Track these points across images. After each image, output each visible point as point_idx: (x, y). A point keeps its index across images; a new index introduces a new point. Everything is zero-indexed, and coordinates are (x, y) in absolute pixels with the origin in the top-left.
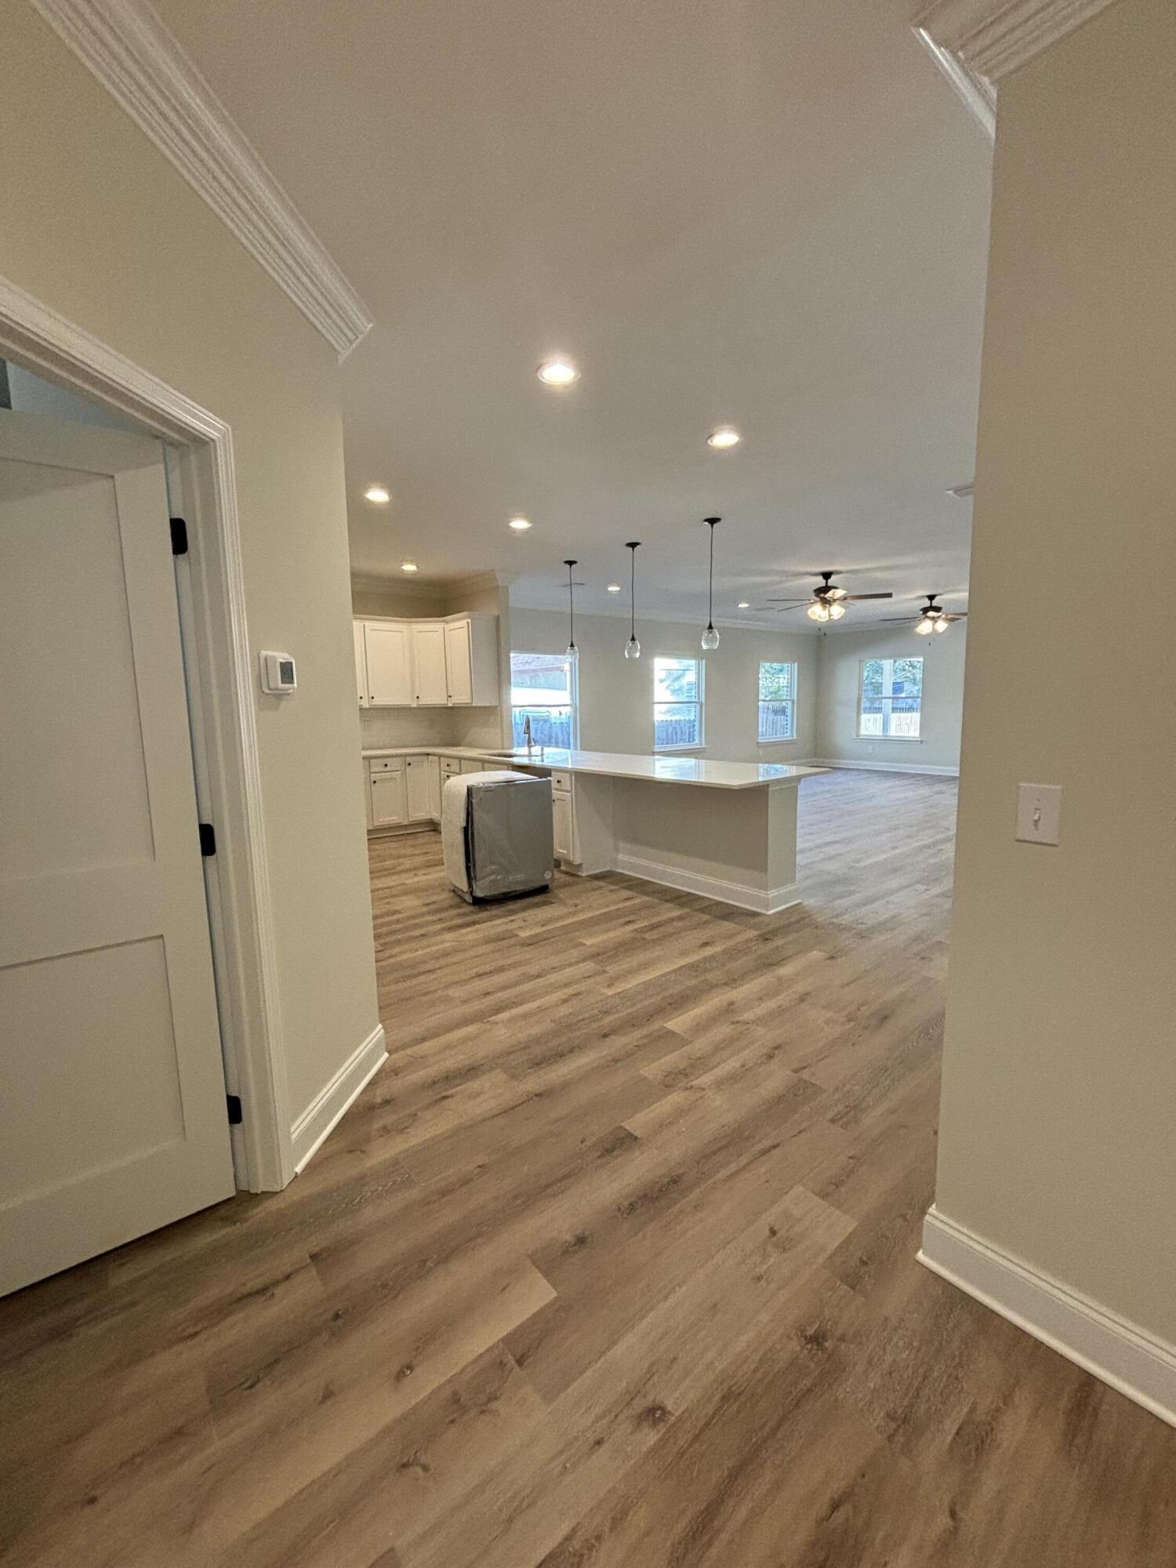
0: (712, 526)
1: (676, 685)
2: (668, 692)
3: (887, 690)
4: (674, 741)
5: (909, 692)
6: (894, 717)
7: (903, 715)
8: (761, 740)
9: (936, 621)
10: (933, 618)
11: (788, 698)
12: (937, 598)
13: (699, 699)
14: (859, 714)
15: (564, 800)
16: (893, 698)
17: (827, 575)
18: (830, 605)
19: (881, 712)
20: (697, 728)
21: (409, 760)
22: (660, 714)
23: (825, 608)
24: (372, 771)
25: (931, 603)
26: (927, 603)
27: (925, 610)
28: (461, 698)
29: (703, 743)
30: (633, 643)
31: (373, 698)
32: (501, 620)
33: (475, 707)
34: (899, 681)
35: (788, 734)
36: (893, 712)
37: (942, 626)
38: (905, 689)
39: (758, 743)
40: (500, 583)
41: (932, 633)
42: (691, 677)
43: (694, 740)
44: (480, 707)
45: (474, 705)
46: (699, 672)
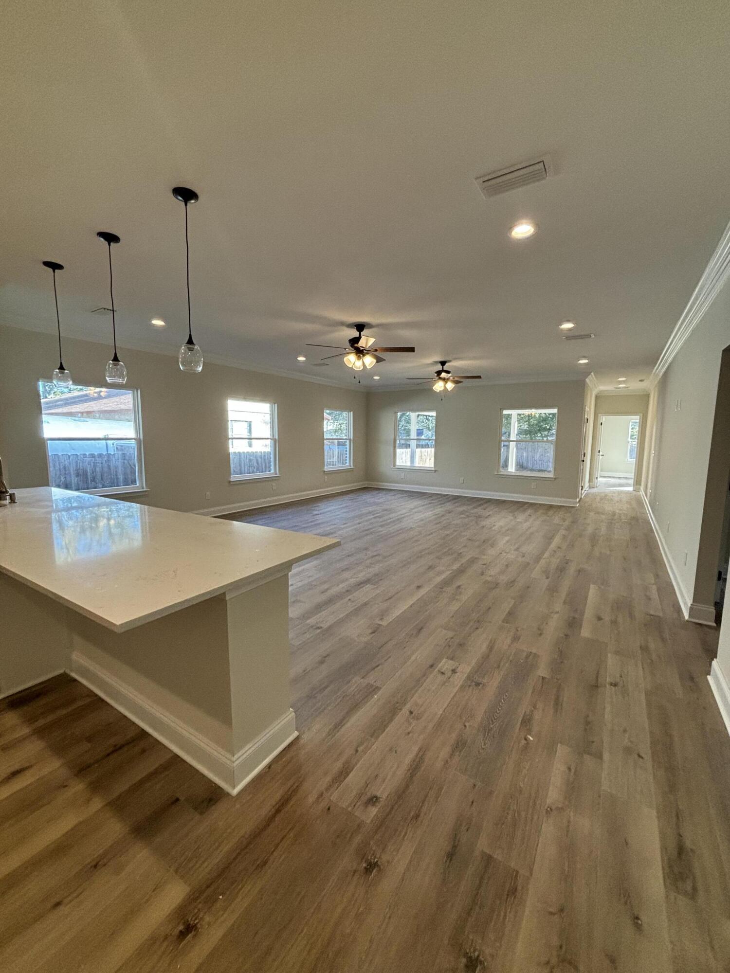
0: (186, 205)
3: (413, 435)
4: (251, 471)
5: (426, 435)
6: (418, 450)
7: (423, 450)
8: (326, 469)
9: (446, 382)
10: (444, 379)
11: (346, 437)
12: (447, 364)
13: (273, 436)
14: (395, 448)
16: (417, 440)
17: (360, 327)
18: (364, 355)
19: (410, 448)
20: (272, 459)
22: (235, 449)
23: (359, 358)
25: (443, 368)
26: (439, 367)
27: (439, 373)
29: (277, 472)
34: (421, 428)
35: (346, 465)
36: (417, 448)
37: (450, 386)
38: (424, 433)
39: (324, 471)
41: (443, 390)
42: (266, 418)
43: (267, 470)
46: (273, 415)
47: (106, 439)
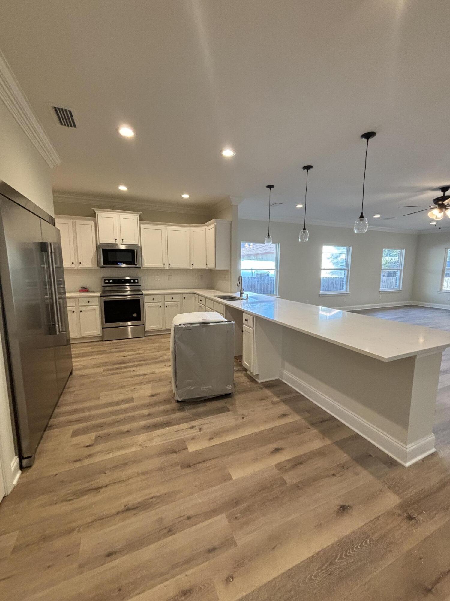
0: (368, 141)
1: (336, 261)
2: (332, 264)
4: (332, 289)
8: (381, 290)
11: (398, 268)
13: (347, 267)
14: (443, 277)
15: (249, 333)
17: (445, 189)
18: (446, 209)
20: (345, 283)
21: (185, 296)
22: (324, 274)
23: (441, 211)
24: (165, 301)
28: (211, 266)
29: (348, 290)
30: (304, 232)
31: (170, 264)
32: (233, 223)
33: (217, 270)
35: (397, 287)
39: (380, 292)
40: (233, 203)
42: (343, 256)
43: (343, 289)
44: (219, 270)
45: (216, 269)
46: (348, 254)
47: (252, 270)
